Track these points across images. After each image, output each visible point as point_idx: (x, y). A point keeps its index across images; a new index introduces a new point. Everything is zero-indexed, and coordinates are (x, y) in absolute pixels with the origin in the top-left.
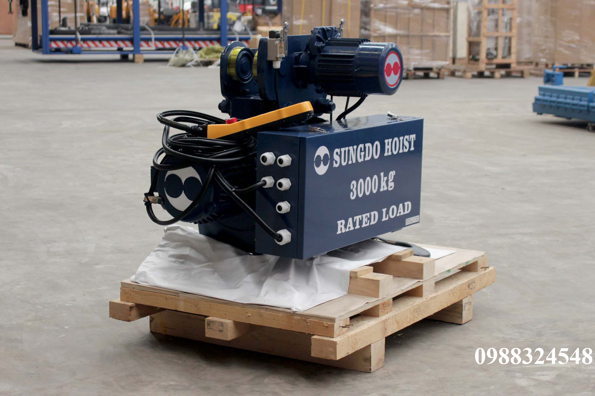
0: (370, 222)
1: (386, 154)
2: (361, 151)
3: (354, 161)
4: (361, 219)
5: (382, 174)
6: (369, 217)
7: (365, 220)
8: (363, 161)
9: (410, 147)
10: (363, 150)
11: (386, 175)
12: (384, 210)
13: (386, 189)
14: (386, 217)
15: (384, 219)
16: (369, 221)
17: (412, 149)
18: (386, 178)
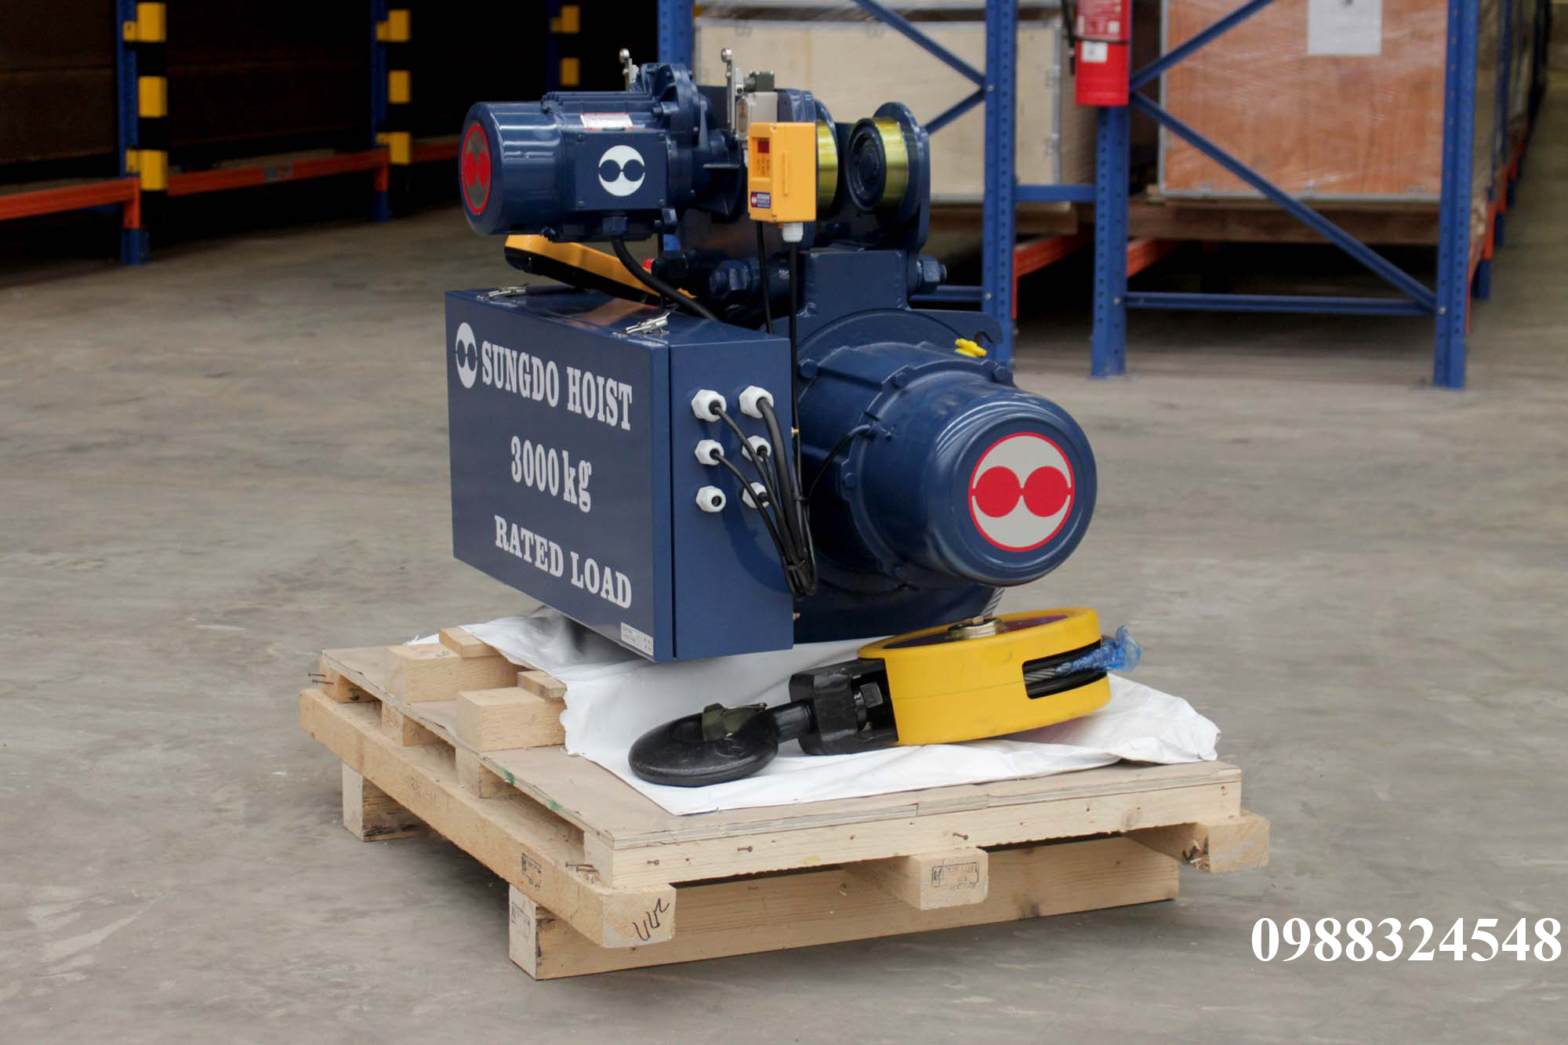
0: (549, 566)
1: (570, 407)
2: (525, 371)
3: (515, 390)
4: (532, 543)
5: (565, 454)
6: (546, 550)
7: (540, 552)
8: (529, 396)
9: (620, 419)
10: (528, 370)
11: (574, 464)
12: (575, 556)
13: (574, 501)
14: (579, 579)
15: (574, 581)
16: (546, 559)
17: (626, 425)
18: (573, 471)
